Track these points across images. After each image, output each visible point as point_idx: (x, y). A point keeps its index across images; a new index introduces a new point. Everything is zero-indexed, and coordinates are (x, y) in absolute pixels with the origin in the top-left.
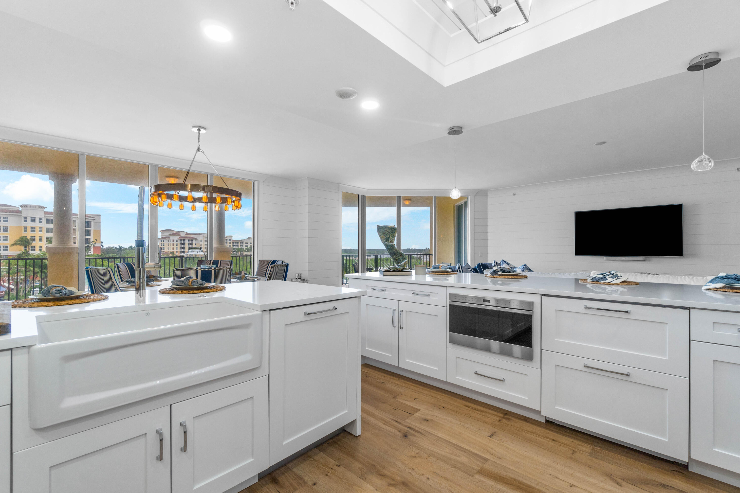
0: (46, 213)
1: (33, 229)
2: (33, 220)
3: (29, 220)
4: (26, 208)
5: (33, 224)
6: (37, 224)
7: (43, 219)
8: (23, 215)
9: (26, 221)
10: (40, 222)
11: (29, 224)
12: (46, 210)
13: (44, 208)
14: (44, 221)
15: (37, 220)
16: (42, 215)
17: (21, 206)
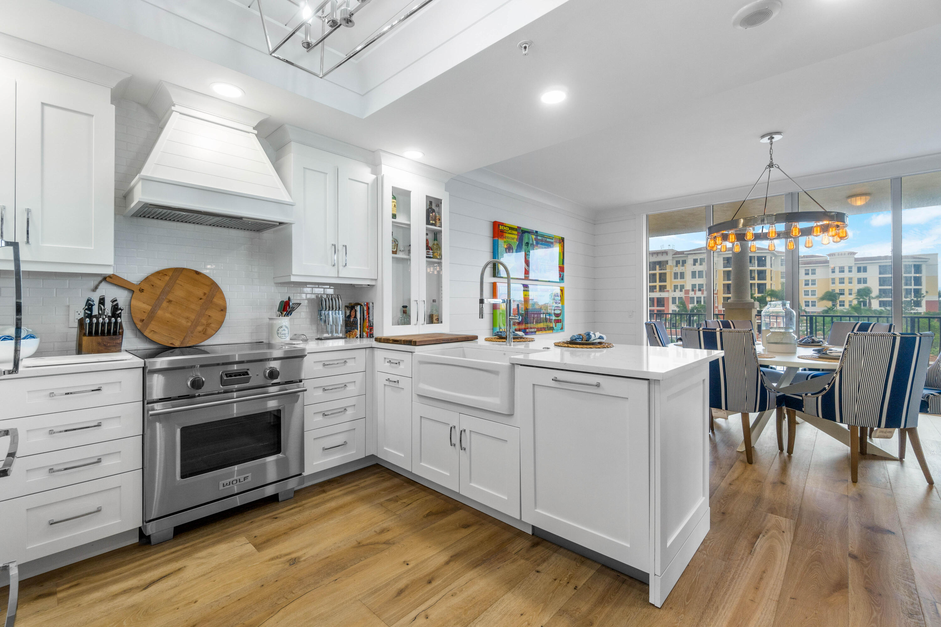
0: (856, 260)
1: (842, 281)
2: (842, 270)
3: (837, 270)
4: (834, 257)
5: (842, 275)
6: (846, 275)
7: (853, 268)
8: (832, 265)
9: (833, 272)
10: (850, 271)
11: (838, 275)
12: (856, 256)
13: (854, 253)
14: (855, 269)
15: (846, 269)
16: (852, 263)
17: (829, 255)
